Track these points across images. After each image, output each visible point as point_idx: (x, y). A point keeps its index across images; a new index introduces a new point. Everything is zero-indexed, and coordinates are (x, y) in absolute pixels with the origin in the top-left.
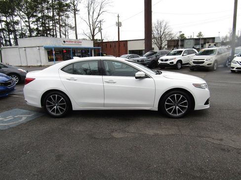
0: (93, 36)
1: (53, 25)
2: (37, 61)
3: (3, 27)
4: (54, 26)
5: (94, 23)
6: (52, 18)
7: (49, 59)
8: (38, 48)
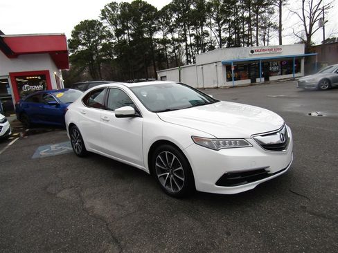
0: (309, 36)
1: (248, 30)
2: (214, 82)
3: (192, 42)
4: (250, 30)
5: (312, 14)
6: (248, 20)
7: (227, 78)
8: (215, 64)
